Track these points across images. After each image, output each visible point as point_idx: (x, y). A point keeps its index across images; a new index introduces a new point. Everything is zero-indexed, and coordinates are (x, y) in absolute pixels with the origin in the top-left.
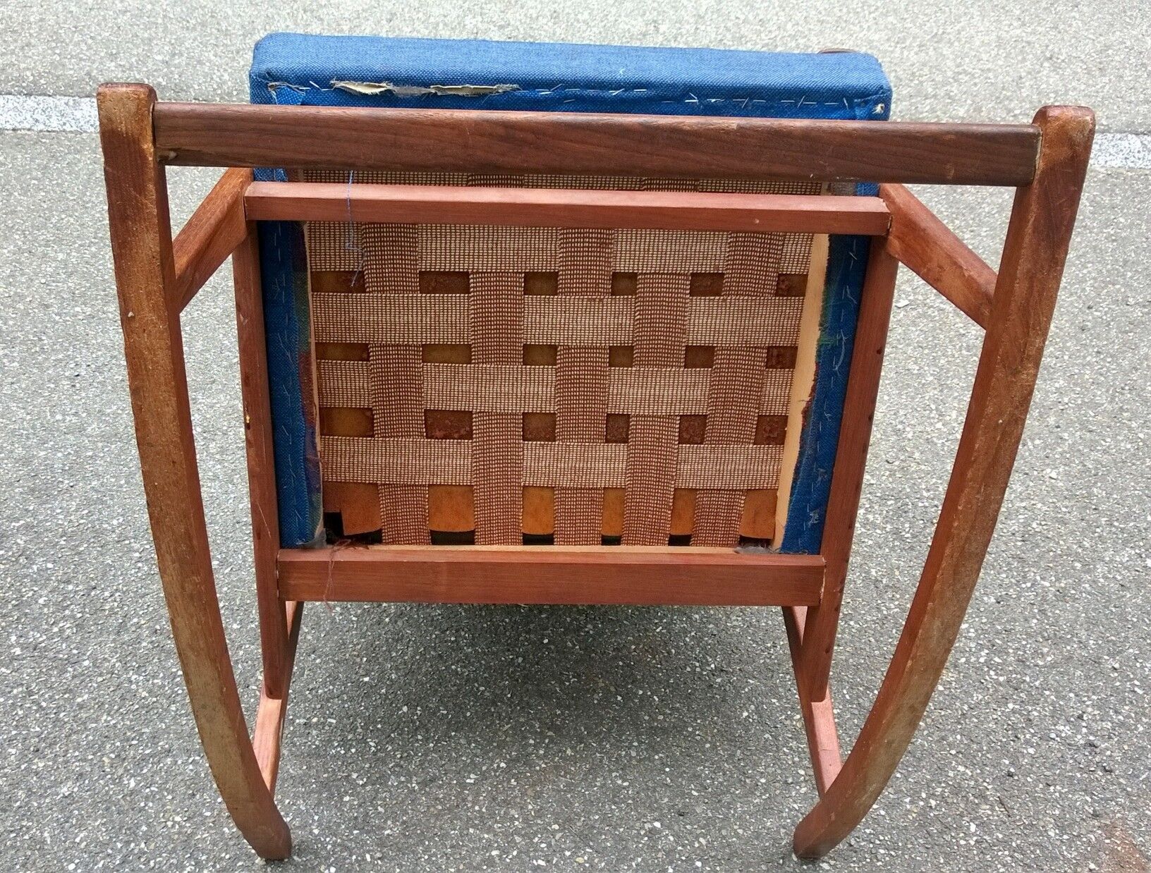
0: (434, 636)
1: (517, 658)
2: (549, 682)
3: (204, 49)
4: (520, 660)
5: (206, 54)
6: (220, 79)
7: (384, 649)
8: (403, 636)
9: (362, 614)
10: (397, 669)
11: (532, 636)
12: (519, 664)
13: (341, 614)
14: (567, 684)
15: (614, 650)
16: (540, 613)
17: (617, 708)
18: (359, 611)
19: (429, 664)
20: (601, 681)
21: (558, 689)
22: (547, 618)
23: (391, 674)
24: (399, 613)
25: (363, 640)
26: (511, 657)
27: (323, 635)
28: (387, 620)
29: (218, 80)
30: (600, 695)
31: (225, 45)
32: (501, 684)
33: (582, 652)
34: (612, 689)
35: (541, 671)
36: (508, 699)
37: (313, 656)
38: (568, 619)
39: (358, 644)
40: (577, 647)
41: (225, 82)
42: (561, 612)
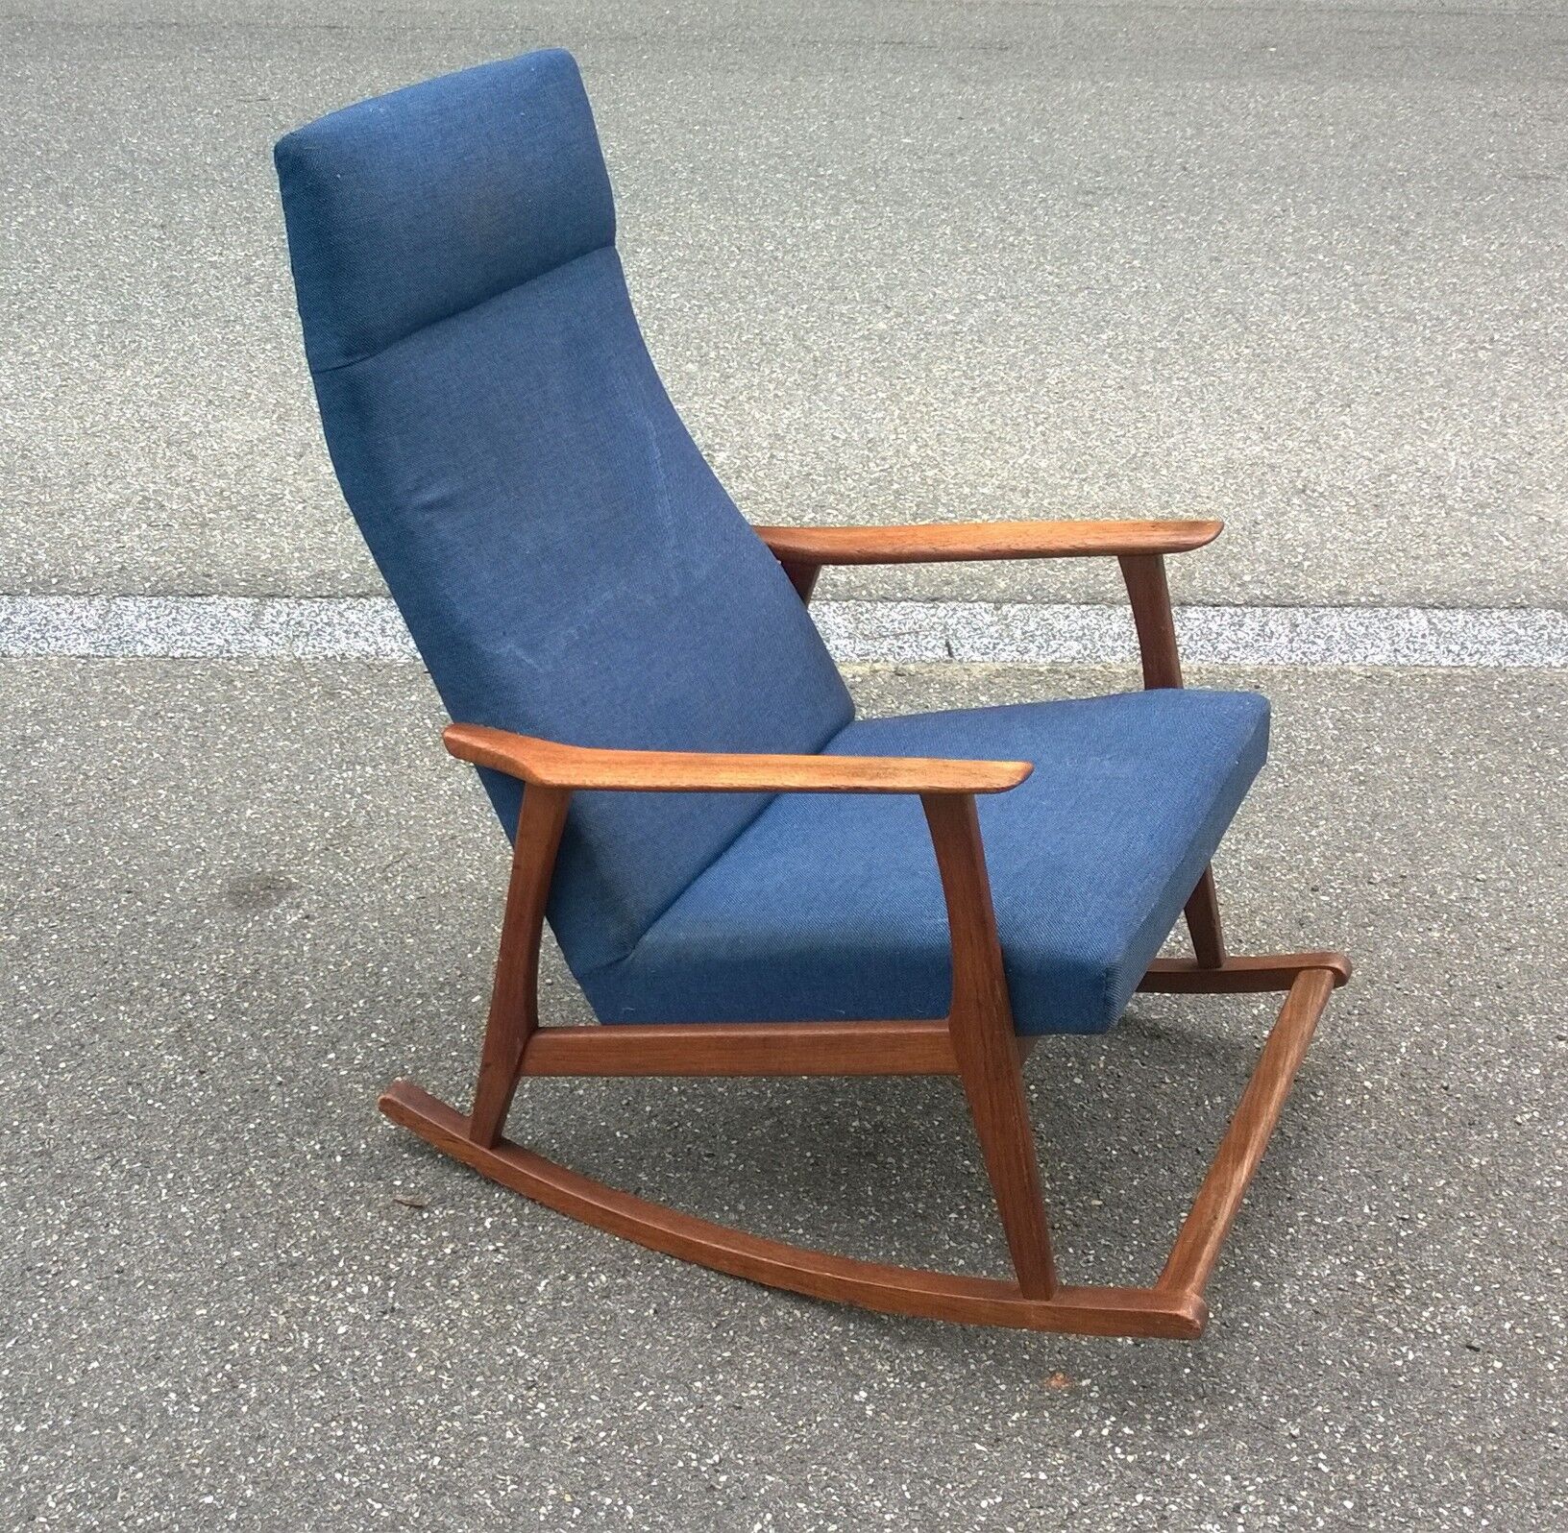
0: (312, 1430)
1: (432, 1458)
2: (476, 1491)
3: (9, 510)
4: (437, 1460)
5: (12, 519)
6: (32, 559)
7: (238, 1452)
8: (266, 1432)
9: (208, 1402)
10: (255, 1483)
11: (457, 1424)
12: (434, 1467)
13: (177, 1403)
14: (503, 1493)
15: (575, 1440)
16: (471, 1388)
17: (573, 1526)
18: (204, 1398)
19: (302, 1473)
20: (552, 1486)
21: (489, 1502)
22: (479, 1396)
23: (245, 1490)
24: (263, 1397)
25: (207, 1441)
26: (423, 1457)
27: (147, 1436)
28: (245, 1409)
29: (28, 560)
30: (550, 1507)
31: (41, 503)
32: (406, 1499)
33: (527, 1445)
34: (568, 1498)
35: (465, 1476)
36: (416, 1520)
37: (132, 1468)
38: (511, 1397)
39: (199, 1448)
40: (521, 1438)
41: (40, 564)
42: (500, 1387)
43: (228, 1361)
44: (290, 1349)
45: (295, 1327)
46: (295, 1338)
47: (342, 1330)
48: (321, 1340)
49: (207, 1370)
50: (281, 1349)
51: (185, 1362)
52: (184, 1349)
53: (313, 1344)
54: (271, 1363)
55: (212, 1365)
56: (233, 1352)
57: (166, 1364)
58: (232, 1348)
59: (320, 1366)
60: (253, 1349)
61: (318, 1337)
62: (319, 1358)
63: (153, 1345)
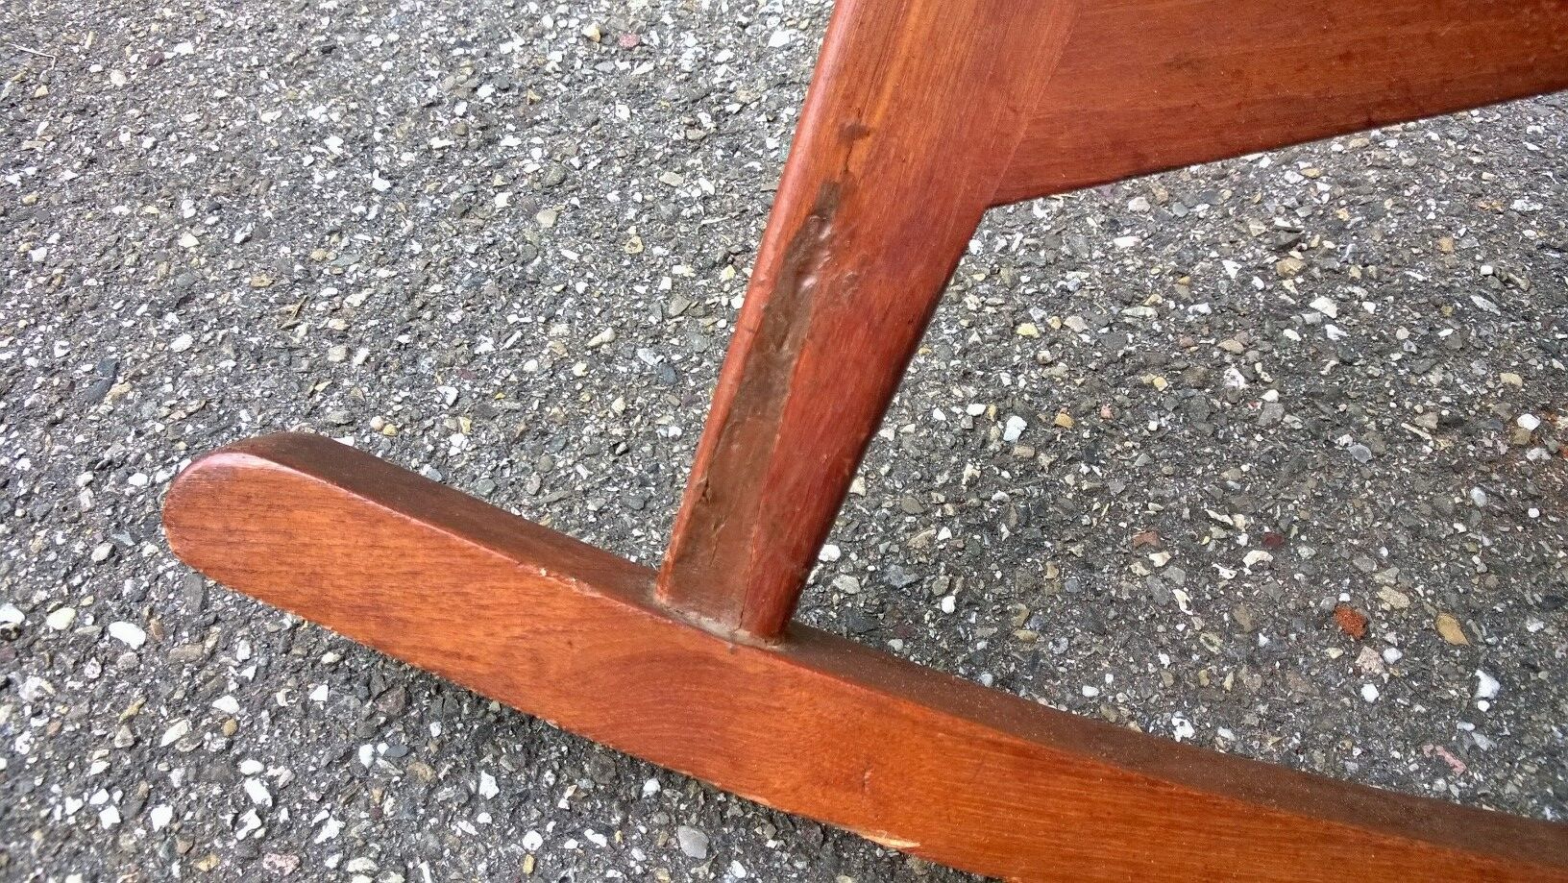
0: (666, 283)
1: (1000, 416)
2: (1140, 550)
4: (1015, 426)
7: (455, 317)
8: (543, 270)
9: (415, 170)
10: (483, 413)
11: (1075, 323)
12: (1007, 448)
13: (339, 162)
14: (1226, 573)
15: (1444, 426)
16: (1113, 227)
17: (1483, 742)
18: (408, 157)
19: (619, 405)
20: (1389, 575)
21: (1181, 596)
22: (1138, 251)
23: (448, 433)
24: (554, 176)
25: (383, 273)
26: (976, 409)
27: (239, 237)
28: (501, 200)
30: (1392, 655)
32: (918, 540)
33: (1293, 421)
34: (1451, 631)
35: (1101, 491)
36: (945, 622)
37: (171, 317)
38: (1231, 268)
39: (359, 287)
40: (1272, 395)
42: (1198, 234)
43: (489, 77)
44: (647, 67)
45: (667, 19)
46: (662, 45)
47: (780, 38)
48: (725, 55)
49: (432, 92)
50: (624, 66)
51: (387, 66)
52: (393, 37)
53: (705, 63)
54: (595, 94)
55: (449, 81)
56: (506, 60)
57: (344, 66)
58: (505, 48)
59: (715, 118)
60: (556, 57)
61: (717, 48)
62: (714, 97)
63: (325, 21)
